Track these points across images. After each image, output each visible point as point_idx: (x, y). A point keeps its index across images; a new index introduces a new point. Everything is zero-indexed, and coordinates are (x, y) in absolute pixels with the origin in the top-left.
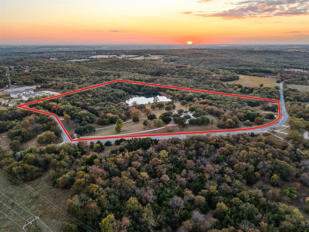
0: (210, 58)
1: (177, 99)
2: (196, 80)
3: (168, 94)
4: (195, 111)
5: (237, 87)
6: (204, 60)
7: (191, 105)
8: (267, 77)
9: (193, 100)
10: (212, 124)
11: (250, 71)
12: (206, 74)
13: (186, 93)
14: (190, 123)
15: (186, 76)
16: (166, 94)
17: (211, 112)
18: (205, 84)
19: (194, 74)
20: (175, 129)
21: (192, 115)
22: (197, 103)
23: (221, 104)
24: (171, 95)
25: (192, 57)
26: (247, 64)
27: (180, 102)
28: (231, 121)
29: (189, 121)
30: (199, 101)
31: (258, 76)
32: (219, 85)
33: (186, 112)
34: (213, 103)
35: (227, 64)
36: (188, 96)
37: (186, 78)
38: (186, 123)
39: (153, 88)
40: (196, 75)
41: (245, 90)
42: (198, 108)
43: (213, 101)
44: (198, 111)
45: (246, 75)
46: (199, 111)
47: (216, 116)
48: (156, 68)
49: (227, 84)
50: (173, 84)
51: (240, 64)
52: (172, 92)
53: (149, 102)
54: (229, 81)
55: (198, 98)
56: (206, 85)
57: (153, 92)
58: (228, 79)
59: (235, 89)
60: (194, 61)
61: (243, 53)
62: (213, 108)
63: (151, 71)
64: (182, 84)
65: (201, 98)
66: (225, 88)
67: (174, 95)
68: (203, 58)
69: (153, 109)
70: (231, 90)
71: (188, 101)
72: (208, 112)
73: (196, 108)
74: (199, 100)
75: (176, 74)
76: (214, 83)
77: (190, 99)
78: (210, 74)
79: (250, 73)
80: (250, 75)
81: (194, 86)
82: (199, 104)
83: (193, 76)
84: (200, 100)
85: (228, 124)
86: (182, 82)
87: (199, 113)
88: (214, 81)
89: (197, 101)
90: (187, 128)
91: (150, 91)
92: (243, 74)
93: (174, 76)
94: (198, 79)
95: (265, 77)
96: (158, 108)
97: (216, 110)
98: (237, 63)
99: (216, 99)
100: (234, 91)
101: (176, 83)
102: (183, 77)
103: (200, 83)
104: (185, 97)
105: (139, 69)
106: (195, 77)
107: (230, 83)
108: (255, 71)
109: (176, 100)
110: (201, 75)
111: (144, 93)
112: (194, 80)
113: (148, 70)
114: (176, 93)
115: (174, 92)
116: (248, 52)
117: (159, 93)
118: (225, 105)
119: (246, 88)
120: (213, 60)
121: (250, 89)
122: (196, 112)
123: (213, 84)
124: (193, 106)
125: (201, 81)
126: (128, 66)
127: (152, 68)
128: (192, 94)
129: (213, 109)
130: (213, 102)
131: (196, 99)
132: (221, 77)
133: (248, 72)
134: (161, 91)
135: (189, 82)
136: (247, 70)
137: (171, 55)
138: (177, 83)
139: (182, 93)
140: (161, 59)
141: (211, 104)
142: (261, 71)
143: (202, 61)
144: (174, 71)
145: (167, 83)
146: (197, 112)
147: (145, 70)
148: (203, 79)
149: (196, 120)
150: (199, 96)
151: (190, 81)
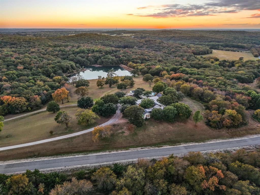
0: (180, 35)
1: (140, 73)
2: (165, 52)
3: (130, 67)
4: (162, 92)
5: (213, 60)
6: (173, 37)
7: (157, 81)
8: (241, 52)
9: (161, 75)
10: (197, 119)
11: (222, 46)
12: (176, 47)
13: (152, 66)
14: (152, 116)
15: (155, 49)
16: (128, 67)
17: (190, 94)
18: (176, 56)
19: (164, 47)
20: (120, 131)
21: (158, 100)
22: (167, 78)
23: (202, 80)
24: (134, 67)
25: (162, 34)
26: (217, 40)
27: (143, 77)
28: (234, 115)
29: (150, 112)
30: (169, 76)
31: (232, 51)
32: (192, 58)
33: (147, 94)
34: (190, 79)
35: (197, 40)
36: (154, 69)
37: (154, 51)
38: (145, 116)
39: (112, 59)
40: (166, 48)
41: (223, 63)
42: (169, 85)
43: (189, 75)
44: (169, 92)
45: (218, 49)
46: (171, 92)
47: (198, 99)
48: (124, 42)
49: (201, 57)
50: (139, 55)
51: (210, 40)
52: (135, 65)
53: (99, 77)
54: (202, 54)
55: (167, 71)
56: (177, 58)
57: (113, 64)
58: (201, 53)
59: (212, 62)
60: (164, 38)
61: (209, 33)
62: (192, 86)
63: (118, 44)
64: (149, 56)
65: (171, 72)
66: (200, 60)
67: (137, 69)
68: (173, 35)
69: (100, 87)
70: (208, 63)
71: (153, 76)
72: (185, 93)
73: (165, 86)
74: (169, 74)
75: (144, 47)
76: (186, 55)
77: (158, 73)
78: (181, 48)
79: (222, 48)
80: (222, 50)
81: (163, 59)
82: (169, 80)
83: (163, 49)
84: (171, 74)
85: (228, 120)
86: (149, 54)
87: (169, 96)
88: (186, 54)
89: (166, 76)
90: (145, 130)
91: (109, 64)
92: (215, 49)
93: (141, 48)
94: (168, 52)
95: (239, 52)
96: (108, 85)
97: (199, 90)
98: (207, 39)
99: (193, 73)
100: (212, 64)
101: (141, 55)
102: (151, 49)
103: (170, 55)
104: (150, 71)
105: (105, 42)
106: (164, 50)
107: (204, 56)
108: (227, 46)
109: (138, 75)
110: (171, 48)
111: (101, 66)
112: (164, 53)
113: (114, 43)
114: (140, 66)
115: (137, 64)
116: (214, 32)
117: (120, 66)
118: (209, 82)
119: (225, 61)
120: (183, 36)
121: (229, 63)
122: (164, 93)
123: (186, 57)
124: (159, 83)
125: (171, 54)
126: (93, 39)
127: (120, 42)
128: (159, 66)
129: (192, 89)
130: (190, 77)
131: (165, 72)
132: (193, 51)
133: (220, 46)
134: (122, 63)
135: (157, 55)
136: (219, 45)
137: (142, 33)
138: (144, 55)
139: (147, 65)
140: (131, 36)
141: (187, 81)
142: (234, 46)
143: (172, 38)
144: (142, 44)
145: (132, 54)
146: (166, 95)
147: (111, 43)
148: (174, 52)
149: (164, 112)
150: (169, 69)
151: (159, 53)
